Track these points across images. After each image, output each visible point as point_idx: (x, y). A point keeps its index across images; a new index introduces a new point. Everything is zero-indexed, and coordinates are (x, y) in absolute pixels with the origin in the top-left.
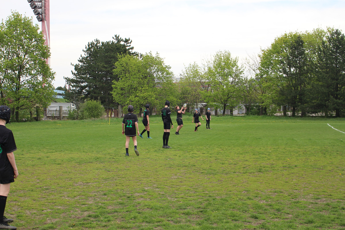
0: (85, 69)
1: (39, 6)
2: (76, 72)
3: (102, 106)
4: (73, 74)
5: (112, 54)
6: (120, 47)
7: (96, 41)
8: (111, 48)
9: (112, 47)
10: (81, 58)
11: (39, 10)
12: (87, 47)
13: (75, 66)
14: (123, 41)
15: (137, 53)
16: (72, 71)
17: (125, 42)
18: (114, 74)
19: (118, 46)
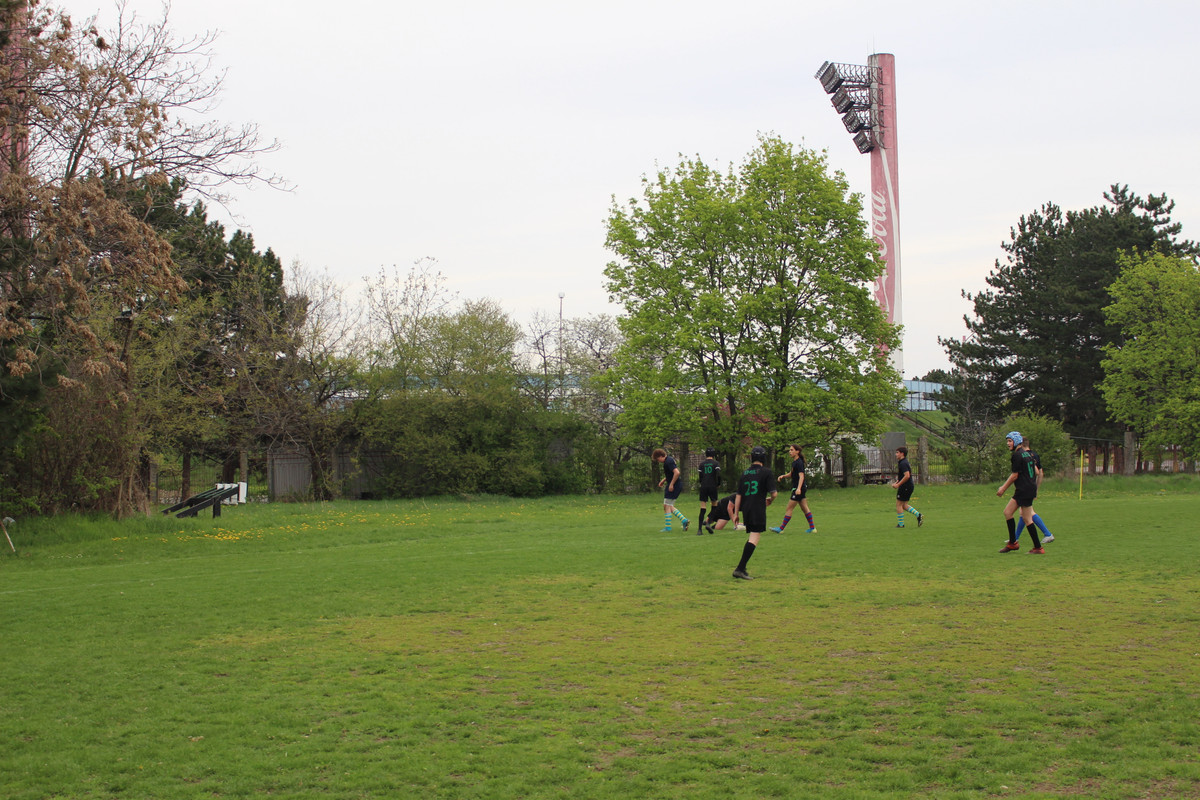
0: (1010, 310)
1: (860, 103)
2: (980, 321)
3: (1065, 436)
4: (969, 326)
5: (1103, 254)
6: (1132, 227)
7: (1046, 209)
8: (1097, 232)
9: (1102, 227)
10: (997, 272)
11: (863, 115)
12: (1018, 233)
13: (976, 301)
14: (1141, 206)
15: (1194, 246)
16: (965, 318)
17: (1149, 208)
18: (1107, 322)
19: (1125, 223)
